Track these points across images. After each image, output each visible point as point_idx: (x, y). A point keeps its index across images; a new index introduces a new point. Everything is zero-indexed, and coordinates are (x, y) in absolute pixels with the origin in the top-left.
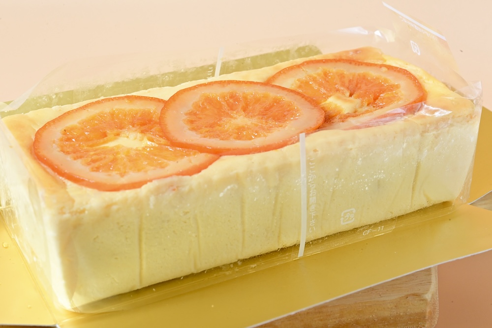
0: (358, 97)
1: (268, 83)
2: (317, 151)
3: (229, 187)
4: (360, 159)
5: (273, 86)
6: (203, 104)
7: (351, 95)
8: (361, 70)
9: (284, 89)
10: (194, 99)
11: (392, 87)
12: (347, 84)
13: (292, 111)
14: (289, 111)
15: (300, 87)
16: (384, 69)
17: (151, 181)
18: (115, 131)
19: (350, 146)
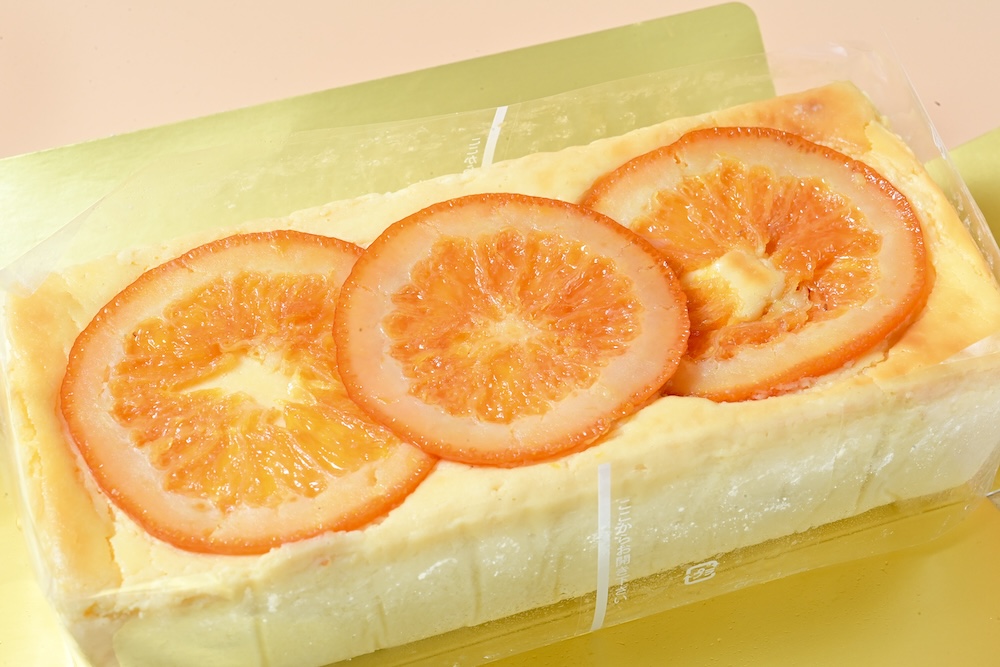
2: (644, 468)
3: (439, 564)
4: (735, 487)
5: (599, 217)
6: (436, 268)
7: (768, 252)
9: (621, 229)
10: (419, 250)
12: (766, 213)
17: (278, 544)
18: (238, 344)
19: (720, 453)
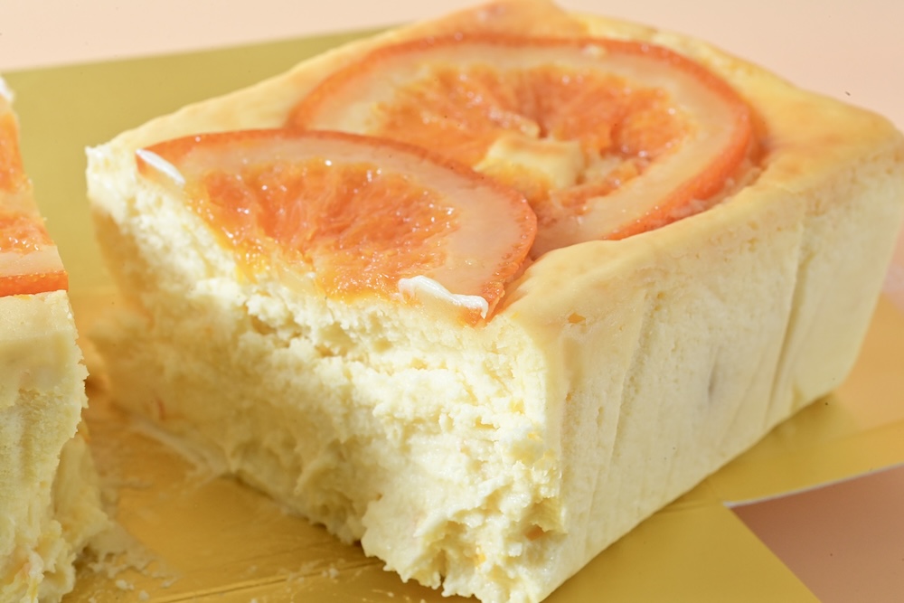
0: (565, 136)
1: (294, 126)
7: (543, 134)
8: (532, 61)
9: (357, 139)
11: (645, 100)
12: (514, 102)
13: (416, 203)
14: (408, 203)
15: (392, 126)
16: (594, 51)
